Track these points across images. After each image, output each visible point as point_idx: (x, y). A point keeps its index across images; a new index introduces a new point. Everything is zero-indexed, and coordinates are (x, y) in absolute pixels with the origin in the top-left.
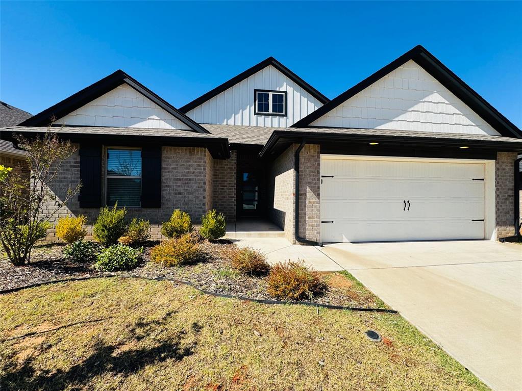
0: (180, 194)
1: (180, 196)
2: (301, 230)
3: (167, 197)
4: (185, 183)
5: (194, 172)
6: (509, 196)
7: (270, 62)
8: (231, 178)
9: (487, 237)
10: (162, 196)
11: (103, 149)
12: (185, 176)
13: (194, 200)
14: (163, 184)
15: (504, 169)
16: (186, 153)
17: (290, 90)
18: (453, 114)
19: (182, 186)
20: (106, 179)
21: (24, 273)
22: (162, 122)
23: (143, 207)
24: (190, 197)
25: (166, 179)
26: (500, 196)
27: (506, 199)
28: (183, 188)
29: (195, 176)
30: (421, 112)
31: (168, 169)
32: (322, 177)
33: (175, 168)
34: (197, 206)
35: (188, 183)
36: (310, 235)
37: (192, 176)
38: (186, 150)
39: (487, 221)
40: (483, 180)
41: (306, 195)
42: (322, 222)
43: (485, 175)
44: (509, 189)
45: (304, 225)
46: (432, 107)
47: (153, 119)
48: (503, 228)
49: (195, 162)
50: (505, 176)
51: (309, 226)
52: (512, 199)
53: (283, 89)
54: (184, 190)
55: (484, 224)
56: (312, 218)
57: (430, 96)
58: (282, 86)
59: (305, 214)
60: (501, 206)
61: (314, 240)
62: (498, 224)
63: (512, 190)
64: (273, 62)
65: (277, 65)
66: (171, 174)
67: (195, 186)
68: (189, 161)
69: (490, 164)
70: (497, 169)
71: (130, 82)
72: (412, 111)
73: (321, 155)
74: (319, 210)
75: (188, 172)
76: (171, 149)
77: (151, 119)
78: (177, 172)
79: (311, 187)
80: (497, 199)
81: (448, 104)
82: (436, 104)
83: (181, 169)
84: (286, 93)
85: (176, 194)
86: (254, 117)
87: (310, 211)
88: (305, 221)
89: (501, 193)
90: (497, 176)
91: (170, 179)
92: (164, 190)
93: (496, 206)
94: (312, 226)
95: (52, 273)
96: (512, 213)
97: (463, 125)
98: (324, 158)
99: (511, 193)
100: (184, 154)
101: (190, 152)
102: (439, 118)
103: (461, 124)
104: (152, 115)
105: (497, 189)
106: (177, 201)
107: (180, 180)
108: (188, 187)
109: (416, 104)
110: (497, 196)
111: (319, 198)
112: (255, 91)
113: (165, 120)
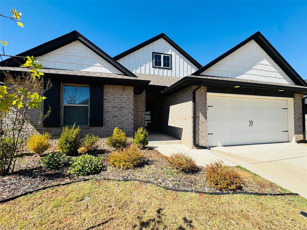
0: (116, 117)
1: (116, 118)
2: (197, 140)
3: (107, 119)
4: (120, 110)
5: (125, 102)
6: (300, 118)
7: (162, 36)
8: (142, 107)
9: (290, 140)
10: (104, 119)
11: (61, 86)
12: (120, 105)
13: (126, 121)
14: (104, 110)
15: (298, 103)
16: (120, 90)
17: (173, 54)
18: (273, 72)
19: (117, 112)
20: (63, 107)
21: (12, 182)
22: (103, 68)
23: (90, 126)
24: (123, 119)
25: (107, 107)
26: (296, 118)
27: (299, 119)
28: (118, 113)
29: (126, 105)
30: (258, 70)
31: (108, 100)
32: (208, 106)
33: (113, 100)
34: (127, 125)
35: (121, 110)
36: (202, 143)
37: (124, 105)
38: (120, 87)
39: (289, 132)
40: (287, 109)
41: (199, 118)
42: (208, 134)
43: (287, 106)
44: (300, 114)
45: (198, 136)
46: (263, 67)
47: (98, 66)
48: (298, 135)
49: (126, 96)
50: (299, 107)
51: (201, 137)
52: (301, 120)
53: (169, 53)
54: (119, 114)
55: (288, 133)
56: (203, 132)
57: (262, 61)
58: (169, 51)
59: (199, 129)
60: (297, 123)
61: (204, 145)
62: (295, 133)
63: (301, 114)
64: (164, 36)
65: (166, 38)
66: (110, 104)
67: (126, 112)
68: (122, 95)
69: (291, 100)
70: (295, 103)
71: (82, 40)
72: (254, 69)
73: (207, 93)
74: (206, 127)
75: (122, 102)
76: (110, 87)
77: (96, 66)
78: (114, 102)
79: (202, 113)
80: (295, 119)
81: (271, 66)
82: (265, 66)
83: (117, 100)
84: (171, 55)
85: (113, 117)
86: (152, 69)
87: (201, 128)
88: (199, 134)
89: (296, 116)
90: (295, 107)
91: (109, 107)
92: (105, 114)
93: (295, 124)
94: (203, 137)
95: (37, 180)
96: (302, 127)
97: (278, 78)
98: (209, 94)
99: (301, 116)
100: (119, 90)
101: (123, 89)
102: (267, 74)
103: (277, 78)
104: (97, 63)
105: (295, 114)
106: (114, 122)
107: (116, 107)
108: (122, 112)
109: (256, 65)
110: (295, 118)
111: (206, 120)
112: (153, 53)
113: (105, 67)
